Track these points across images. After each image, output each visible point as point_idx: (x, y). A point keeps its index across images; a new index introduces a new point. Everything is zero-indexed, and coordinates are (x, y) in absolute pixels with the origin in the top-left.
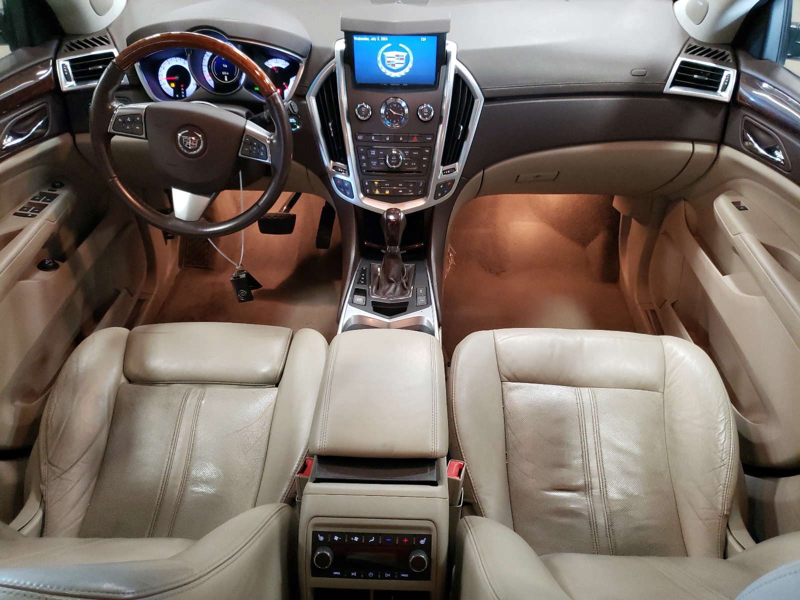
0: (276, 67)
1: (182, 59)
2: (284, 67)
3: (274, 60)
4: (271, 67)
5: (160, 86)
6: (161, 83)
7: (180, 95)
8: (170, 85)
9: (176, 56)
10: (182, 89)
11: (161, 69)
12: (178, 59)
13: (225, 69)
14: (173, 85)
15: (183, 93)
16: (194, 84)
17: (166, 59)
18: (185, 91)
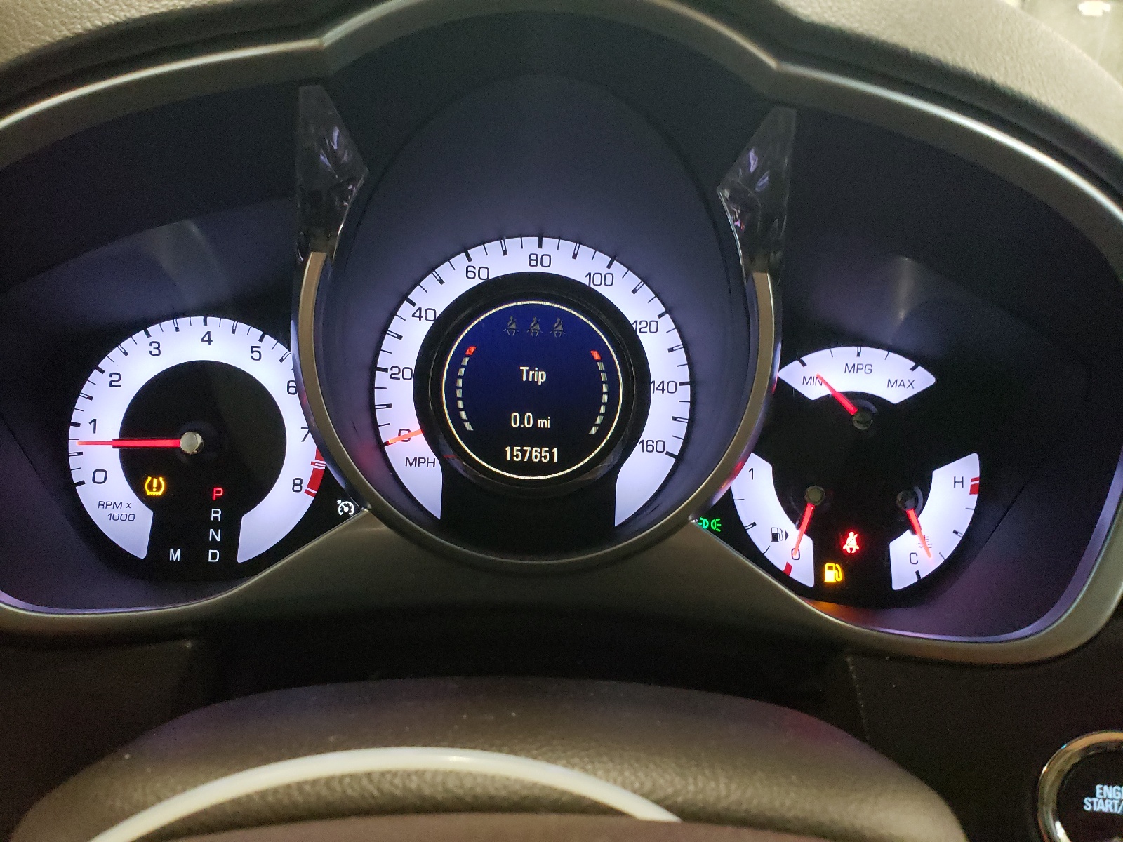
0: (853, 396)
1: (242, 327)
2: (895, 396)
3: (846, 354)
4: (814, 392)
5: (68, 488)
6: (80, 468)
7: (196, 546)
8: (138, 488)
9: (208, 310)
10: (216, 514)
11: (96, 383)
12: (220, 326)
13: (532, 398)
14: (157, 486)
15: (216, 535)
16: (297, 485)
17: (143, 324)
18: (231, 530)
